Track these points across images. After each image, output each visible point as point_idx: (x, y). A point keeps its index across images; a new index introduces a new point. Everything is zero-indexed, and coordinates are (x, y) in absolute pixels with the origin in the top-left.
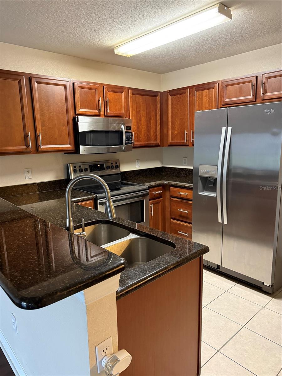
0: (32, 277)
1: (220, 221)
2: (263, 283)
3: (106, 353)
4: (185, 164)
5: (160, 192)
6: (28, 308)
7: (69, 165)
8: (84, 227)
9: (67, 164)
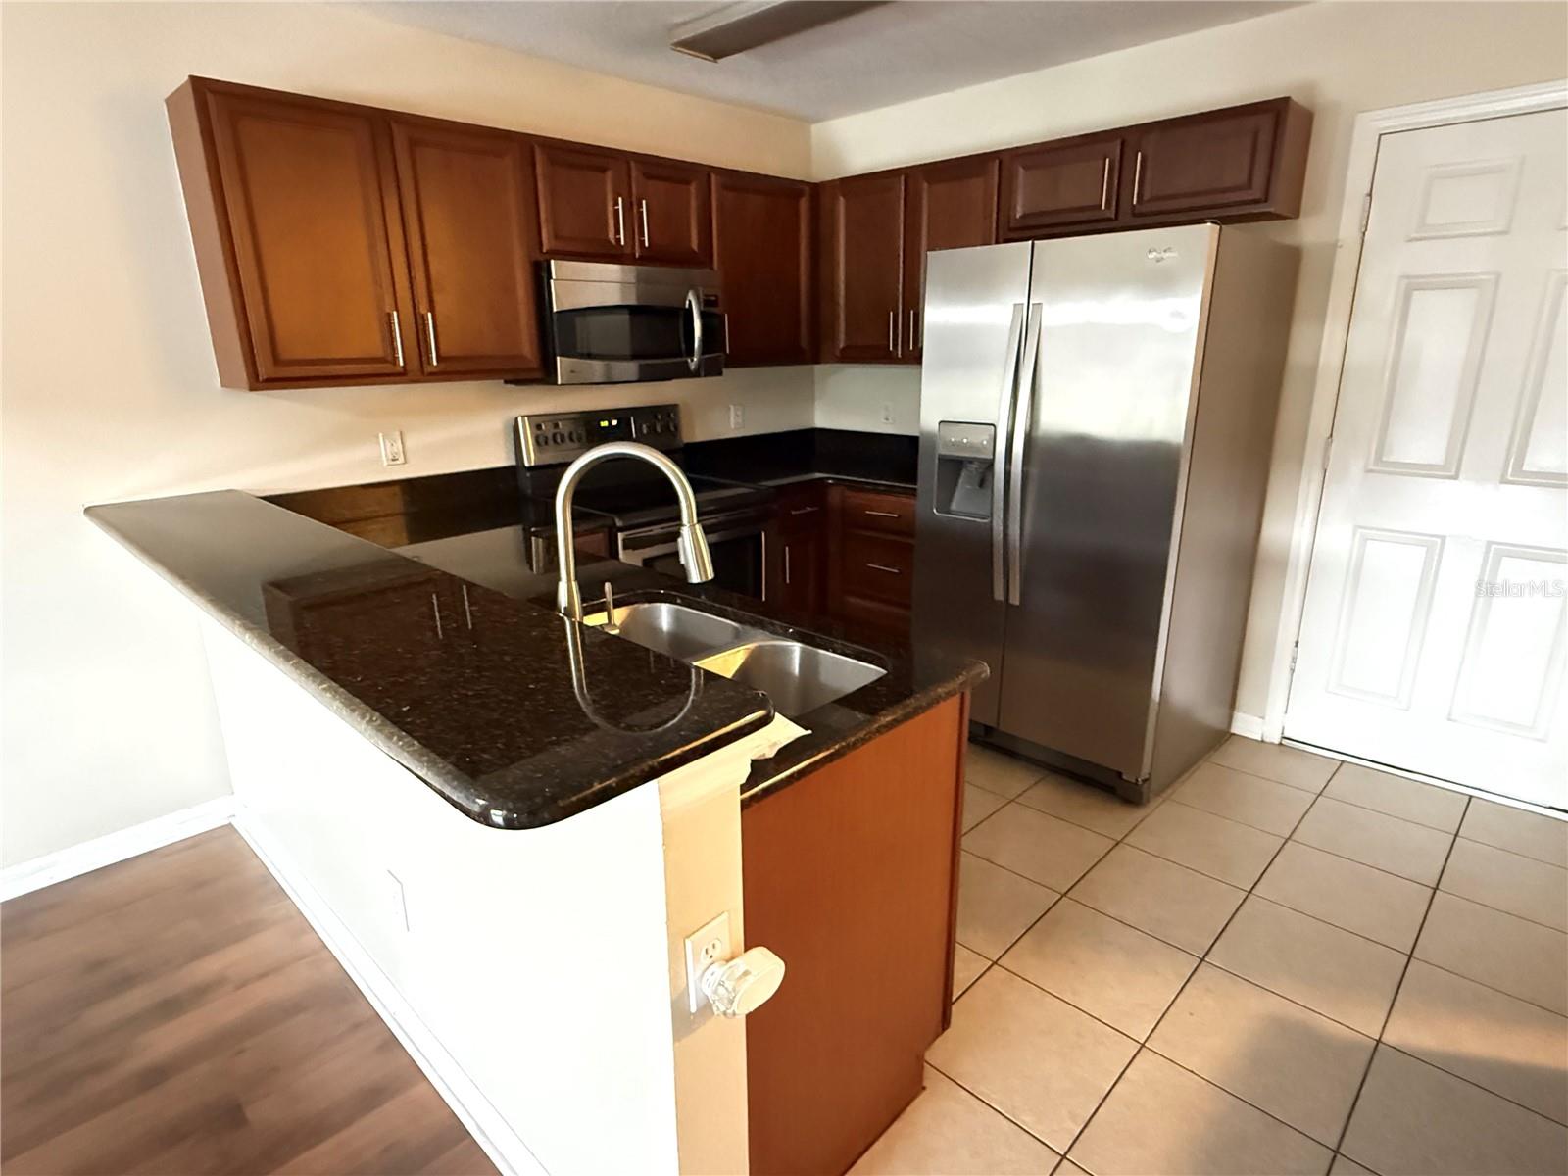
0: (504, 744)
1: (999, 595)
2: (1120, 774)
3: (711, 957)
4: (887, 419)
5: (809, 509)
6: (509, 825)
7: (520, 419)
8: (612, 607)
9: (514, 417)
